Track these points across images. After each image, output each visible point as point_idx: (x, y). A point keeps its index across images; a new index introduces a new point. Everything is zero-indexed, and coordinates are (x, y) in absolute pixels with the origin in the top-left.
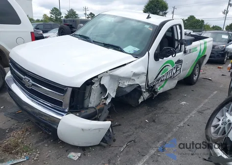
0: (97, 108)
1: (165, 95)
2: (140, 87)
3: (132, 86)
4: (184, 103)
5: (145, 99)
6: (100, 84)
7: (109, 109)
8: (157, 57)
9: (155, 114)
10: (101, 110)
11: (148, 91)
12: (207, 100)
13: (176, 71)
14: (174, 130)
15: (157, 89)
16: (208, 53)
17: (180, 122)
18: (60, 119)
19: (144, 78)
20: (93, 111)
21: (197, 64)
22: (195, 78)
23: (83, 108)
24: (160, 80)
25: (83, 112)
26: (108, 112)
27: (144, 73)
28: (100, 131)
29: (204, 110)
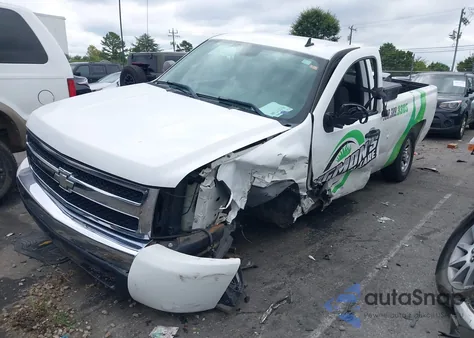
0: (211, 232)
1: (346, 203)
2: (295, 186)
3: (281, 185)
4: (385, 218)
5: (306, 211)
6: (216, 180)
7: (232, 234)
8: (329, 124)
9: (328, 243)
10: (218, 236)
11: (311, 194)
12: (431, 213)
13: (368, 153)
14: (370, 275)
15: (329, 190)
16: (429, 117)
17: (381, 257)
18: (133, 256)
19: (303, 168)
20: (200, 237)
21: (407, 138)
22: (404, 168)
23: (180, 232)
24: (336, 173)
25: (181, 239)
26: (231, 239)
27: (303, 158)
28: (216, 279)
29: (429, 234)
